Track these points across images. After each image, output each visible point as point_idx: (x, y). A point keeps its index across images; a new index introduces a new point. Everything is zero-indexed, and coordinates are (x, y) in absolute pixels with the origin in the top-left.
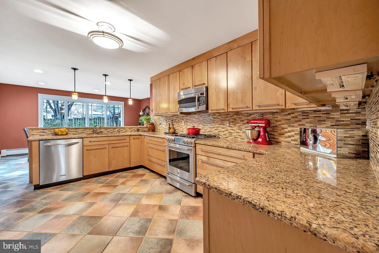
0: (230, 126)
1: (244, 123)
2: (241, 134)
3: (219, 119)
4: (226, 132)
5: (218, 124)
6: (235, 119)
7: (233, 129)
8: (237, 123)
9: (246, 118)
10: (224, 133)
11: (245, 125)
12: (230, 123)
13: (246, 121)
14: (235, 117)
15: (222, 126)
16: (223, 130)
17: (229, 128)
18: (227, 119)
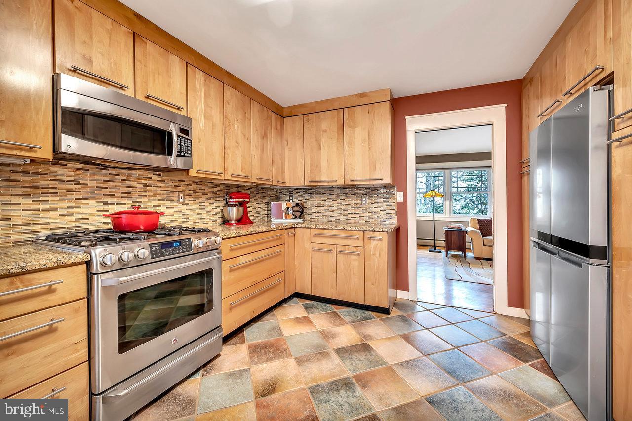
0: (186, 202)
1: (208, 197)
2: (203, 216)
3: (161, 189)
4: (177, 216)
5: (158, 200)
6: (194, 191)
7: (190, 208)
8: (198, 198)
9: (210, 190)
10: (173, 218)
11: (209, 201)
12: (186, 197)
13: (210, 195)
14: (194, 186)
15: (169, 203)
16: (171, 211)
17: (184, 207)
18: (179, 189)
